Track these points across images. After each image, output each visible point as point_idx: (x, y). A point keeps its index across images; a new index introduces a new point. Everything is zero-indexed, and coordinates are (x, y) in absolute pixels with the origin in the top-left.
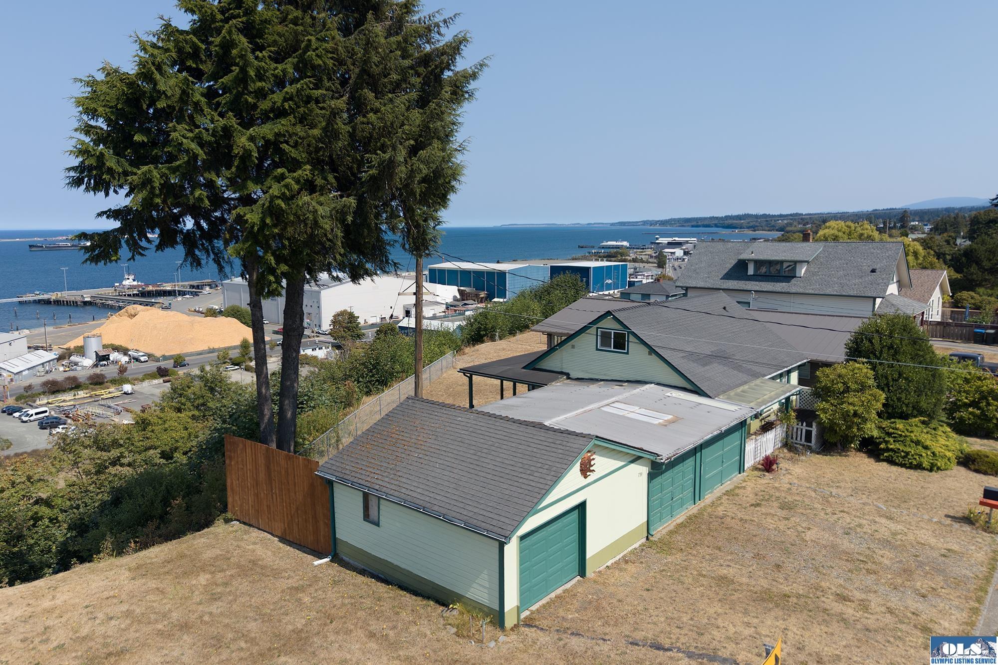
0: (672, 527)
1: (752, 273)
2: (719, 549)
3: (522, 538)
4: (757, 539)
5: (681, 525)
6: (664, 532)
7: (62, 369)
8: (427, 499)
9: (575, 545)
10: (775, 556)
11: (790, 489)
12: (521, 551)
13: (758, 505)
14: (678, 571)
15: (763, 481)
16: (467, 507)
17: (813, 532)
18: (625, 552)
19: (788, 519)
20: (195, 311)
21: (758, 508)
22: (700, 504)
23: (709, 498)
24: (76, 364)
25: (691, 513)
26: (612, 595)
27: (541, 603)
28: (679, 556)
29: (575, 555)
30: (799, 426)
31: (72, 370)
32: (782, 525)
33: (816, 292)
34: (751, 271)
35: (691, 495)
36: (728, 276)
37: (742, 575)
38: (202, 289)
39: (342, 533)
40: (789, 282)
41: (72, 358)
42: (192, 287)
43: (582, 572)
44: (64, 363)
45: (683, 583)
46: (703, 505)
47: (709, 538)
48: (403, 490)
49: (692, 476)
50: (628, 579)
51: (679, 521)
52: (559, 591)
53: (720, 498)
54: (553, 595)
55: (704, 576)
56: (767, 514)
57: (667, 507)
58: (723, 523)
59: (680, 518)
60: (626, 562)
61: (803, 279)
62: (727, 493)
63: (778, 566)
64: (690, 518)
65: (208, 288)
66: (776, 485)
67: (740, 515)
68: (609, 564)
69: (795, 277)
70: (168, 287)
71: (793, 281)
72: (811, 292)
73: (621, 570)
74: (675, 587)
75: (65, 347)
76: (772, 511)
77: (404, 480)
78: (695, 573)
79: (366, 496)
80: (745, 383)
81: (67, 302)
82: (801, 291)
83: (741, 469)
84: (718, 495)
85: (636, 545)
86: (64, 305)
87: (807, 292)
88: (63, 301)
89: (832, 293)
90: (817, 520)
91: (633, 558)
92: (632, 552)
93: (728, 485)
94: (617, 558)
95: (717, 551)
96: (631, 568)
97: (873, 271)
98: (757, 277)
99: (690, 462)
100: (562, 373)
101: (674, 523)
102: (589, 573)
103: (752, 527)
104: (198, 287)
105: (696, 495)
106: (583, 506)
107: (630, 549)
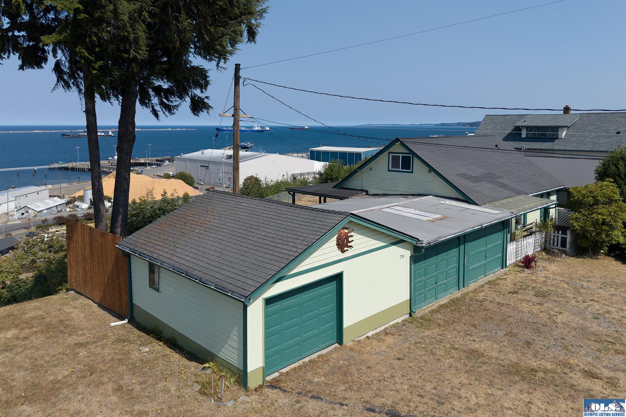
0: (435, 307)
1: (525, 137)
2: (475, 326)
4: (511, 320)
5: (443, 306)
6: (426, 311)
7: (68, 210)
10: (527, 334)
11: (545, 281)
13: (515, 292)
14: (432, 344)
15: (522, 275)
17: (565, 315)
18: (387, 326)
19: (542, 304)
20: (158, 175)
21: (515, 295)
22: (465, 290)
23: (472, 286)
24: (78, 207)
25: (454, 297)
26: (362, 362)
27: (292, 366)
28: (436, 331)
29: (333, 323)
30: (556, 234)
31: (75, 211)
32: (535, 309)
33: (574, 149)
34: (524, 135)
35: (455, 282)
36: (507, 138)
37: (493, 349)
38: (164, 162)
39: (137, 300)
40: (553, 142)
41: (76, 203)
42: (157, 160)
43: (340, 340)
44: (70, 206)
45: (434, 354)
46: (466, 290)
47: (467, 317)
49: (456, 265)
50: (384, 348)
51: (442, 303)
52: (314, 356)
53: (482, 286)
55: (456, 349)
56: (522, 300)
57: (431, 289)
58: (482, 305)
59: (444, 300)
60: (386, 334)
61: (564, 140)
62: (489, 283)
63: (528, 343)
64: (453, 301)
65: (167, 162)
66: (534, 278)
67: (498, 300)
68: (370, 334)
69: (558, 138)
70: (142, 161)
71: (556, 141)
72: (570, 149)
73: (380, 340)
74: (426, 358)
75: (72, 196)
76: (528, 298)
78: (448, 346)
79: (151, 266)
81: (79, 169)
82: (562, 148)
83: (503, 264)
84: (481, 284)
85: (399, 320)
86: (76, 170)
87: (567, 149)
88: (76, 168)
90: (568, 306)
91: (394, 330)
92: (394, 326)
93: (491, 277)
94: (378, 330)
95: (472, 329)
96: (390, 340)
97: (618, 133)
98: (527, 139)
99: (453, 253)
100: (362, 190)
101: (438, 304)
102: (347, 340)
103: (508, 310)
104: (161, 161)
105: (460, 282)
106: (338, 278)
107: (392, 323)
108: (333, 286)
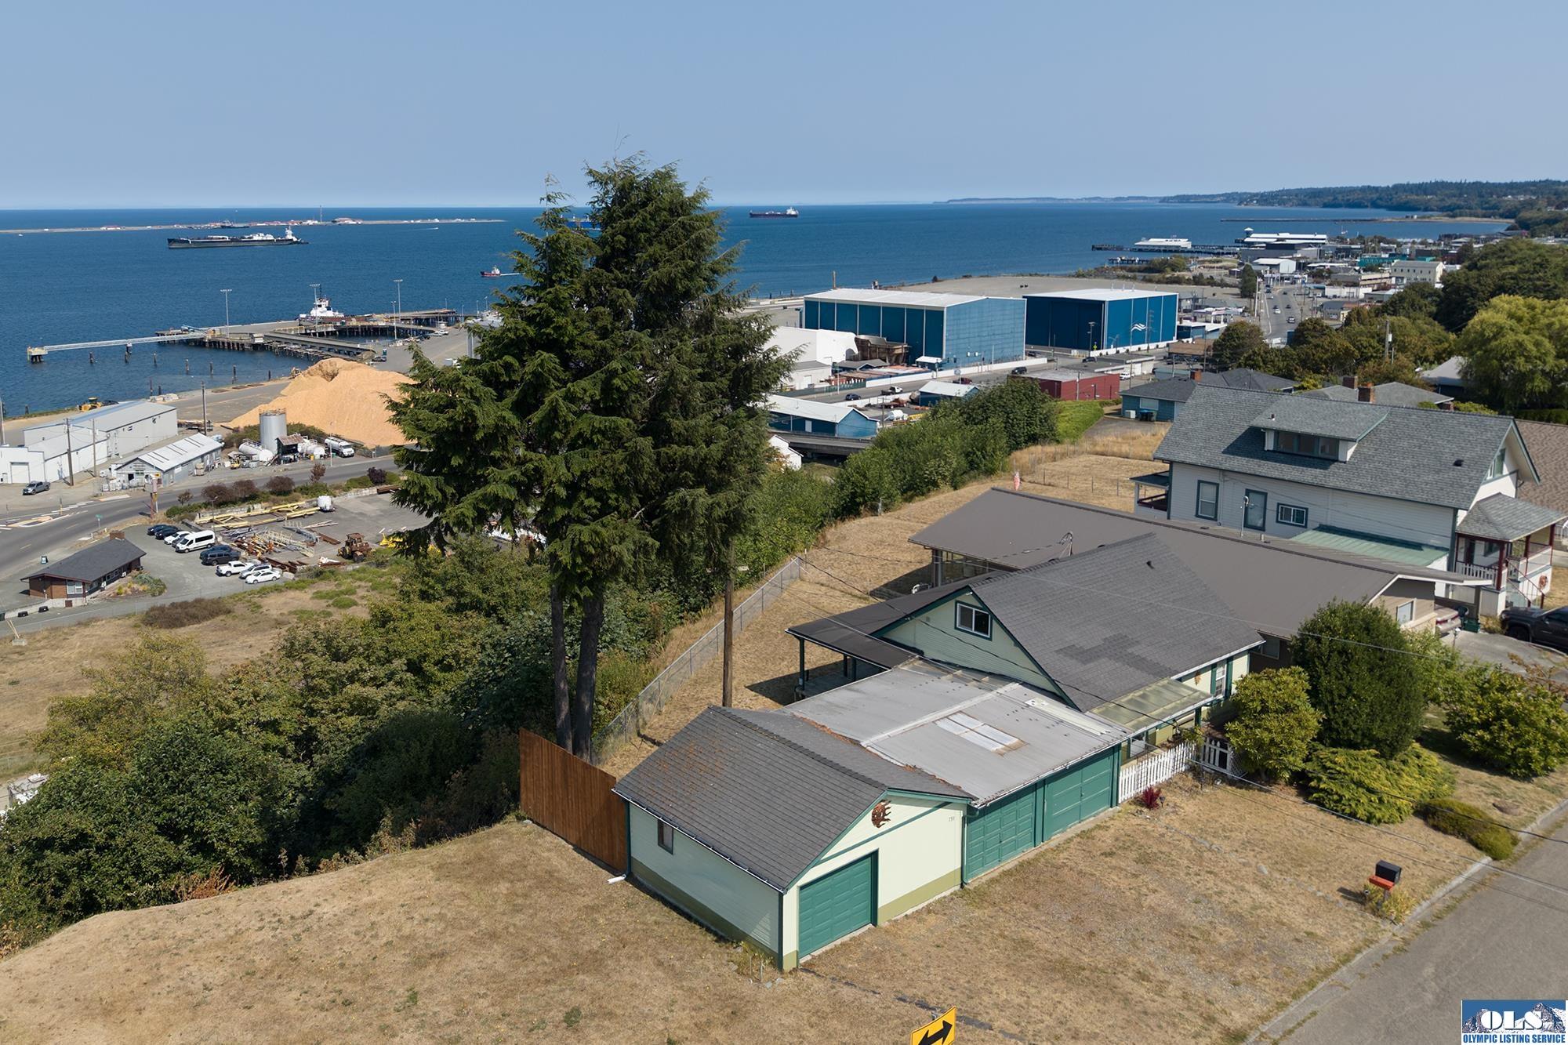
0: (995, 874)
1: (1271, 448)
2: (1037, 907)
3: (802, 888)
4: (1085, 899)
5: (1006, 874)
6: (983, 880)
8: (717, 837)
9: (868, 892)
11: (1163, 835)
12: (801, 900)
13: (1111, 854)
14: (980, 928)
15: (1135, 821)
16: (753, 852)
17: (1158, 895)
18: (931, 901)
19: (1136, 876)
21: (1108, 859)
22: (1043, 847)
23: (1057, 839)
25: (1025, 858)
26: (898, 948)
27: (824, 949)
28: (989, 911)
29: (868, 902)
30: (1213, 747)
32: (1124, 884)
33: (1365, 490)
34: (1269, 445)
35: (1029, 836)
36: (1234, 449)
37: (1046, 940)
39: (636, 853)
40: (1326, 468)
43: (874, 920)
45: (978, 942)
46: (1045, 847)
47: (1032, 892)
48: (695, 825)
49: (1032, 814)
50: (923, 931)
51: (1007, 867)
52: (846, 938)
53: (1070, 840)
54: (838, 942)
55: (1004, 937)
56: (1114, 868)
57: (993, 850)
58: (1056, 875)
59: (1010, 864)
60: (929, 912)
61: (1349, 466)
62: (1083, 834)
63: (1092, 934)
64: (1021, 865)
66: (1149, 828)
67: (1082, 866)
68: (909, 912)
69: (1337, 461)
71: (1333, 467)
72: (1357, 488)
73: (920, 921)
74: (966, 946)
76: (1123, 865)
77: (697, 813)
78: (997, 932)
79: (661, 825)
80: (1140, 687)
82: (1343, 485)
83: (1113, 800)
84: (1070, 836)
85: (947, 893)
87: (1351, 488)
89: (1389, 494)
90: (1172, 881)
91: (939, 907)
92: (939, 901)
93: (1088, 823)
94: (920, 907)
95: (1032, 909)
96: (932, 919)
97: (1458, 463)
98: (1274, 456)
99: (1029, 799)
100: (916, 651)
101: (1001, 870)
102: (882, 921)
103: (1088, 883)
105: (1038, 834)
106: (874, 856)
107: (937, 897)
108: (868, 863)
